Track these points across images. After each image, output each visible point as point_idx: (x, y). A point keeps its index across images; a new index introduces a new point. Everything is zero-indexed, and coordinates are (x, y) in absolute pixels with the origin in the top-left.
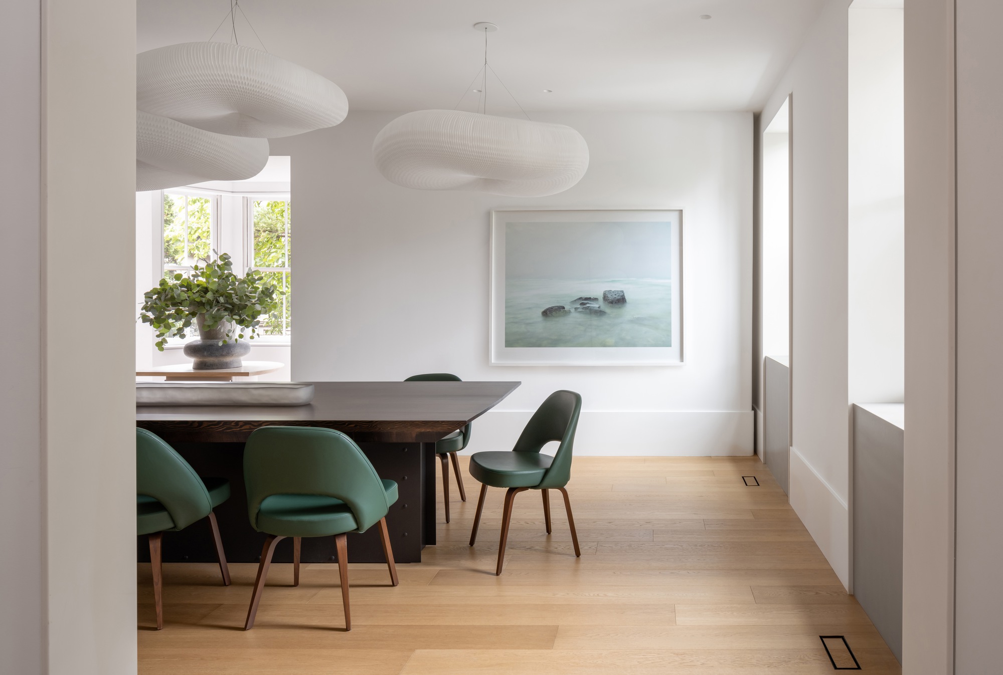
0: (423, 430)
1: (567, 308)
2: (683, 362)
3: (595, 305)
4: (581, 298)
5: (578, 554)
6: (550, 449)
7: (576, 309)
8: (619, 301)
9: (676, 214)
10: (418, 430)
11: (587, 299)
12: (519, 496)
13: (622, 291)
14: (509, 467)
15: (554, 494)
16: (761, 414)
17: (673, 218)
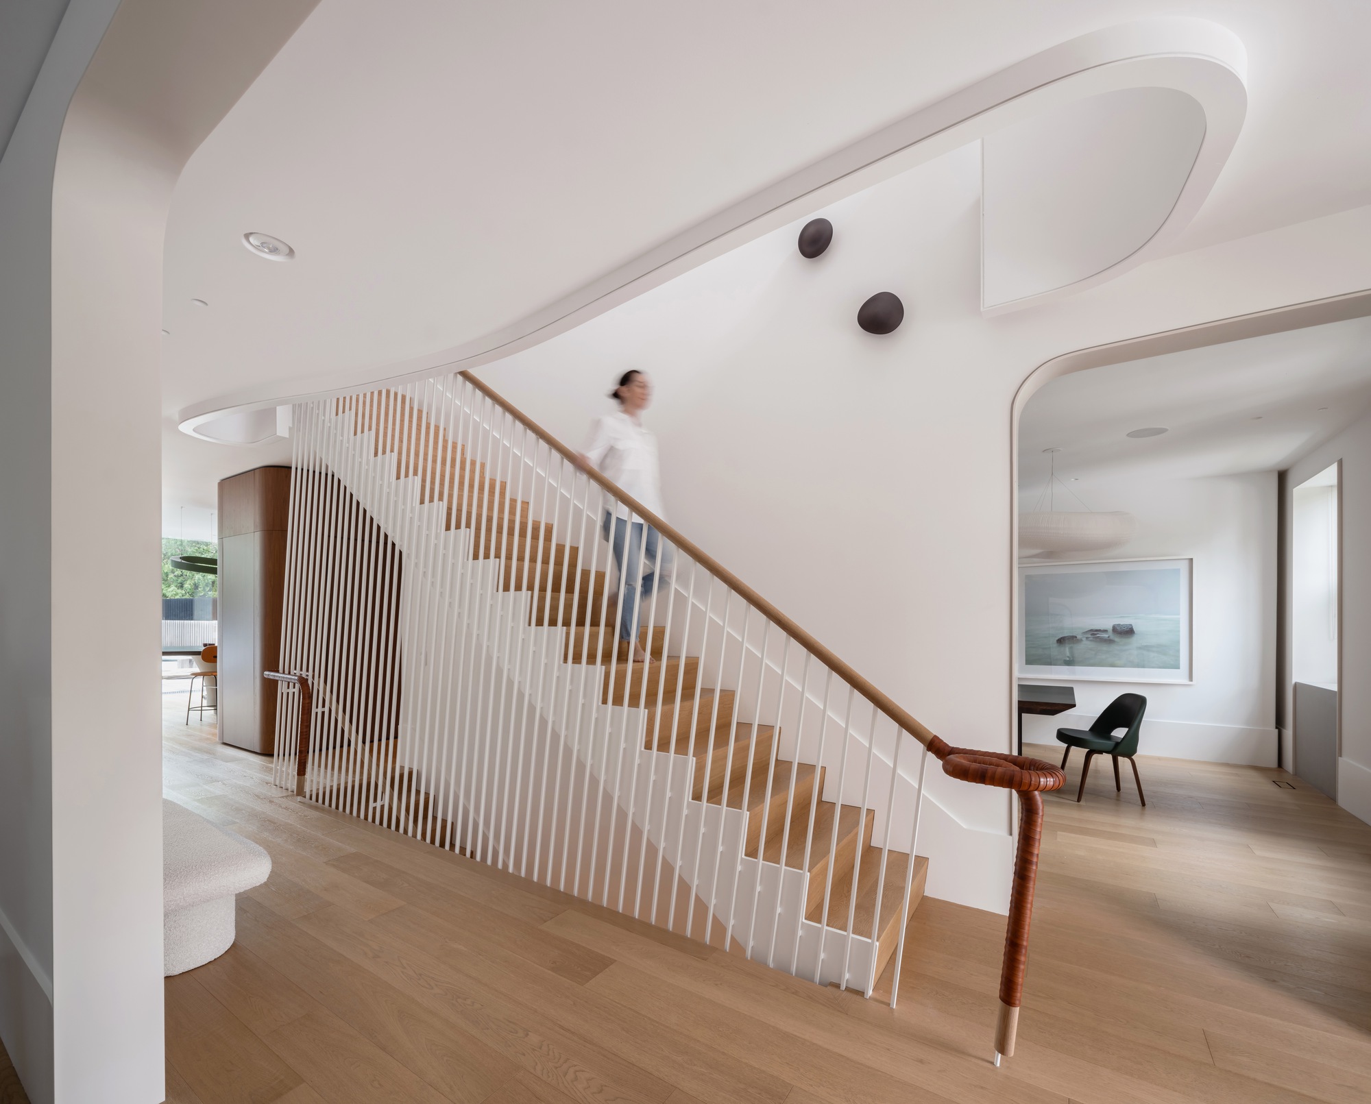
0: (1045, 708)
1: (1079, 637)
2: (1192, 681)
3: (1105, 636)
4: (1091, 630)
5: (1143, 804)
6: (1120, 733)
7: (1087, 638)
8: (1128, 632)
9: (1186, 563)
10: (1042, 707)
11: (1097, 630)
12: (1095, 757)
13: (1131, 625)
14: (1089, 737)
15: (1124, 762)
16: (1289, 733)
17: (1184, 567)
